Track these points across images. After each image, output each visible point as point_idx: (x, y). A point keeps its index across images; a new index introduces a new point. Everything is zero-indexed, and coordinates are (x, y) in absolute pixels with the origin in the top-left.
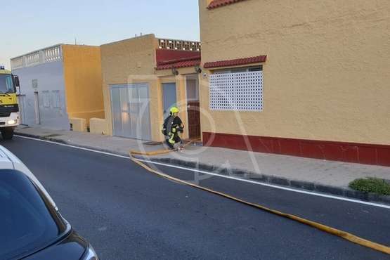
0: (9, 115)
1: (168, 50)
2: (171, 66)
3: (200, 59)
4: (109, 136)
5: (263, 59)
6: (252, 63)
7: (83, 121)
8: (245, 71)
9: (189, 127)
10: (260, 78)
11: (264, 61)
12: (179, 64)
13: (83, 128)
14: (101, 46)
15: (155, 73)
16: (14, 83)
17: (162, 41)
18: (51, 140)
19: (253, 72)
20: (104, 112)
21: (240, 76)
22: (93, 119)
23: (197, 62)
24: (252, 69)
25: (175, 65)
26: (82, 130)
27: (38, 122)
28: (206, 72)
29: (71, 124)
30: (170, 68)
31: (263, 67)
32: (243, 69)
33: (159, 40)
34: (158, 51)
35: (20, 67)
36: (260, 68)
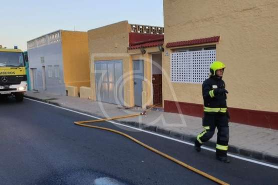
0: (19, 83)
1: (139, 33)
2: (140, 46)
3: (163, 40)
4: (94, 101)
5: (216, 39)
6: (207, 43)
7: (75, 88)
8: (201, 50)
9: (154, 96)
10: (214, 56)
11: (218, 41)
12: (147, 45)
13: (75, 94)
14: (88, 31)
15: (127, 52)
16: (24, 60)
17: (134, 26)
18: (50, 103)
19: (207, 51)
20: (90, 82)
21: (197, 54)
22: (83, 87)
23: (160, 43)
24: (207, 48)
25: (143, 45)
26: (74, 95)
27: (44, 89)
28: (168, 51)
29: (67, 91)
30: (139, 48)
31: (217, 46)
32: (199, 49)
33: (132, 26)
34: (131, 34)
35: (33, 48)
36: (214, 47)
